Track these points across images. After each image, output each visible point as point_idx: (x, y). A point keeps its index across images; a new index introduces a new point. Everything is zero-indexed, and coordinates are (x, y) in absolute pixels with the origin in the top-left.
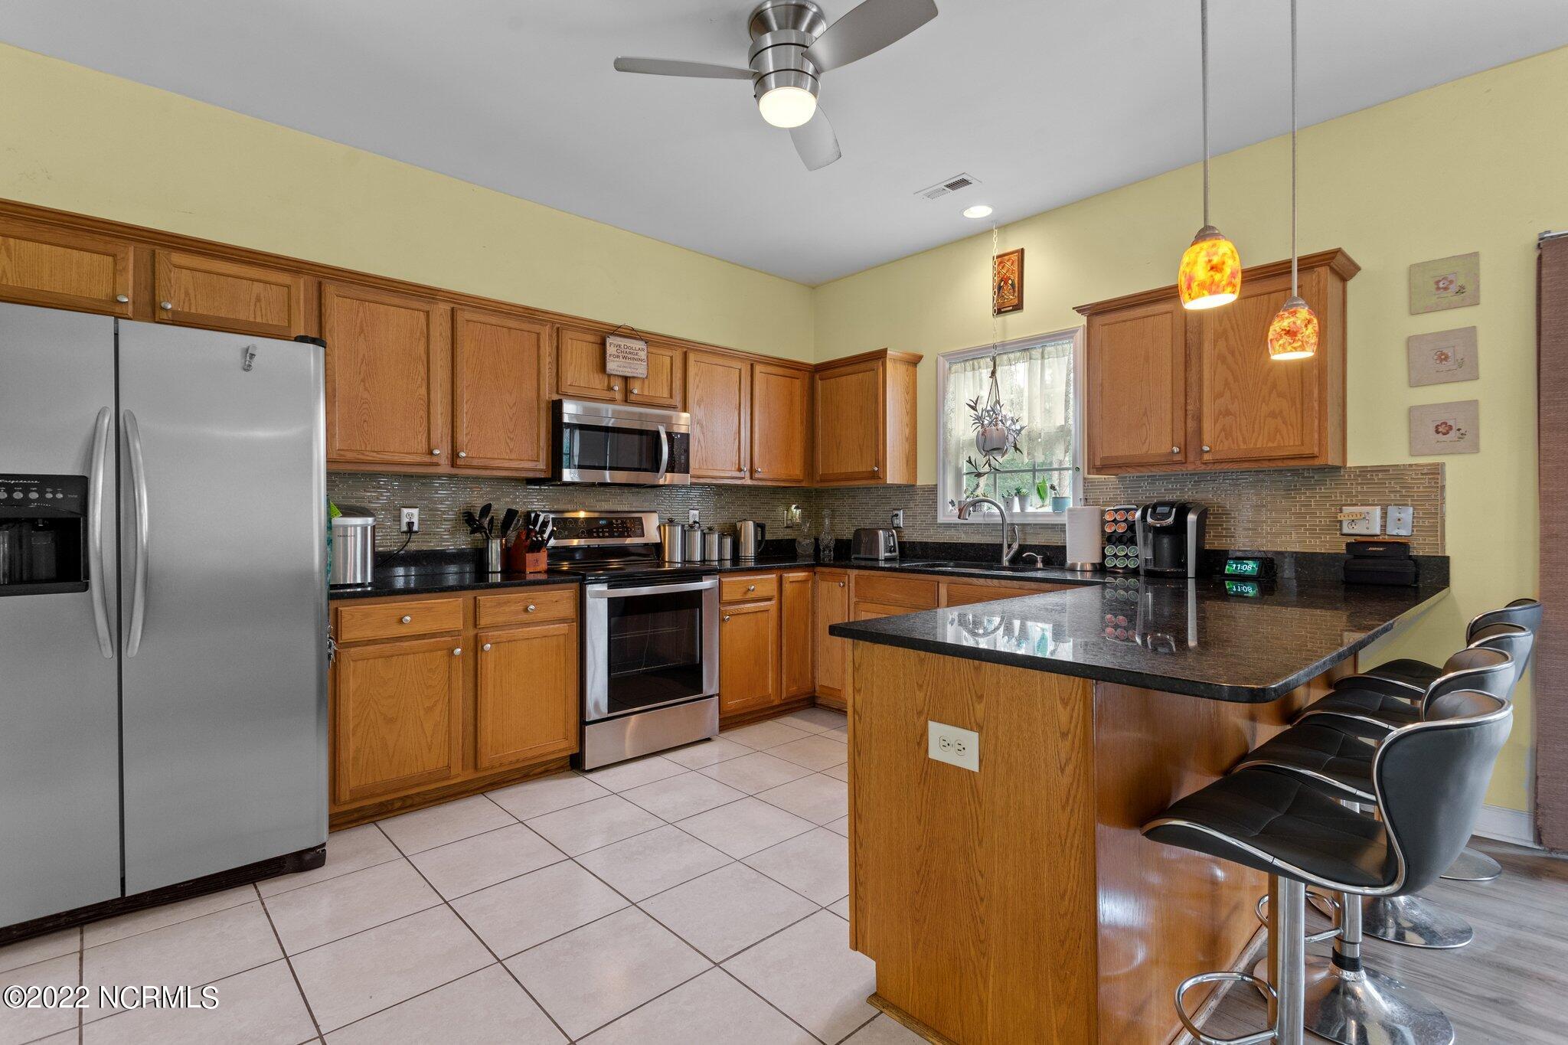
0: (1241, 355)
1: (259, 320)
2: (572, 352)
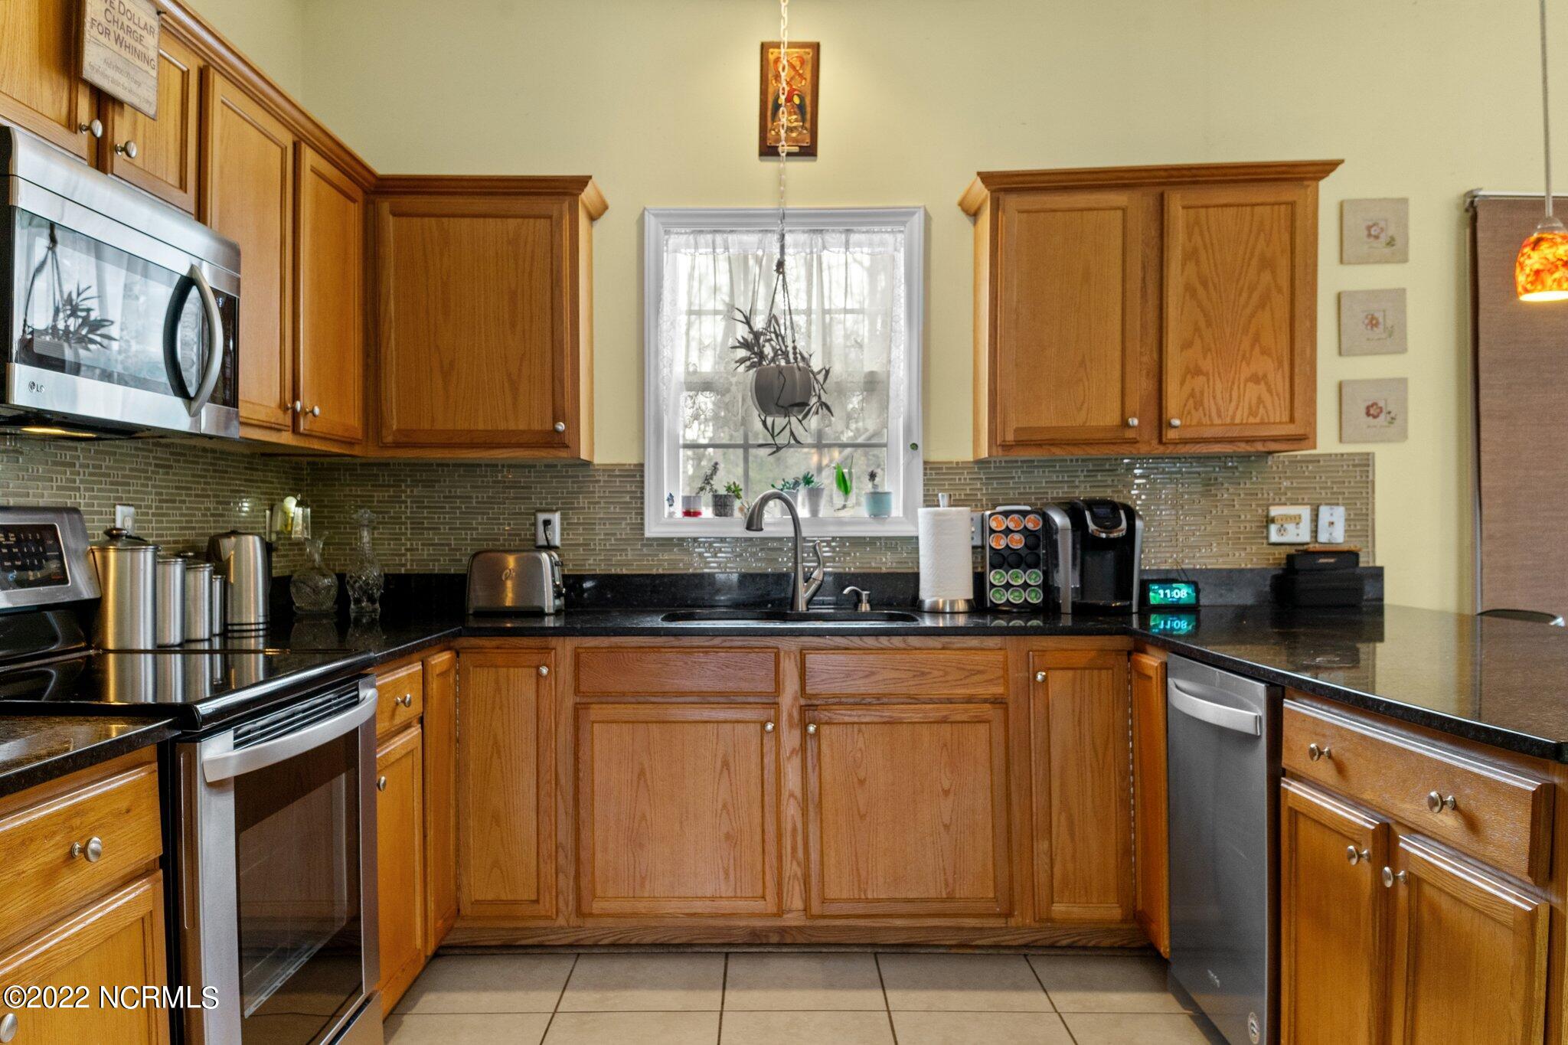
0: (1215, 287)
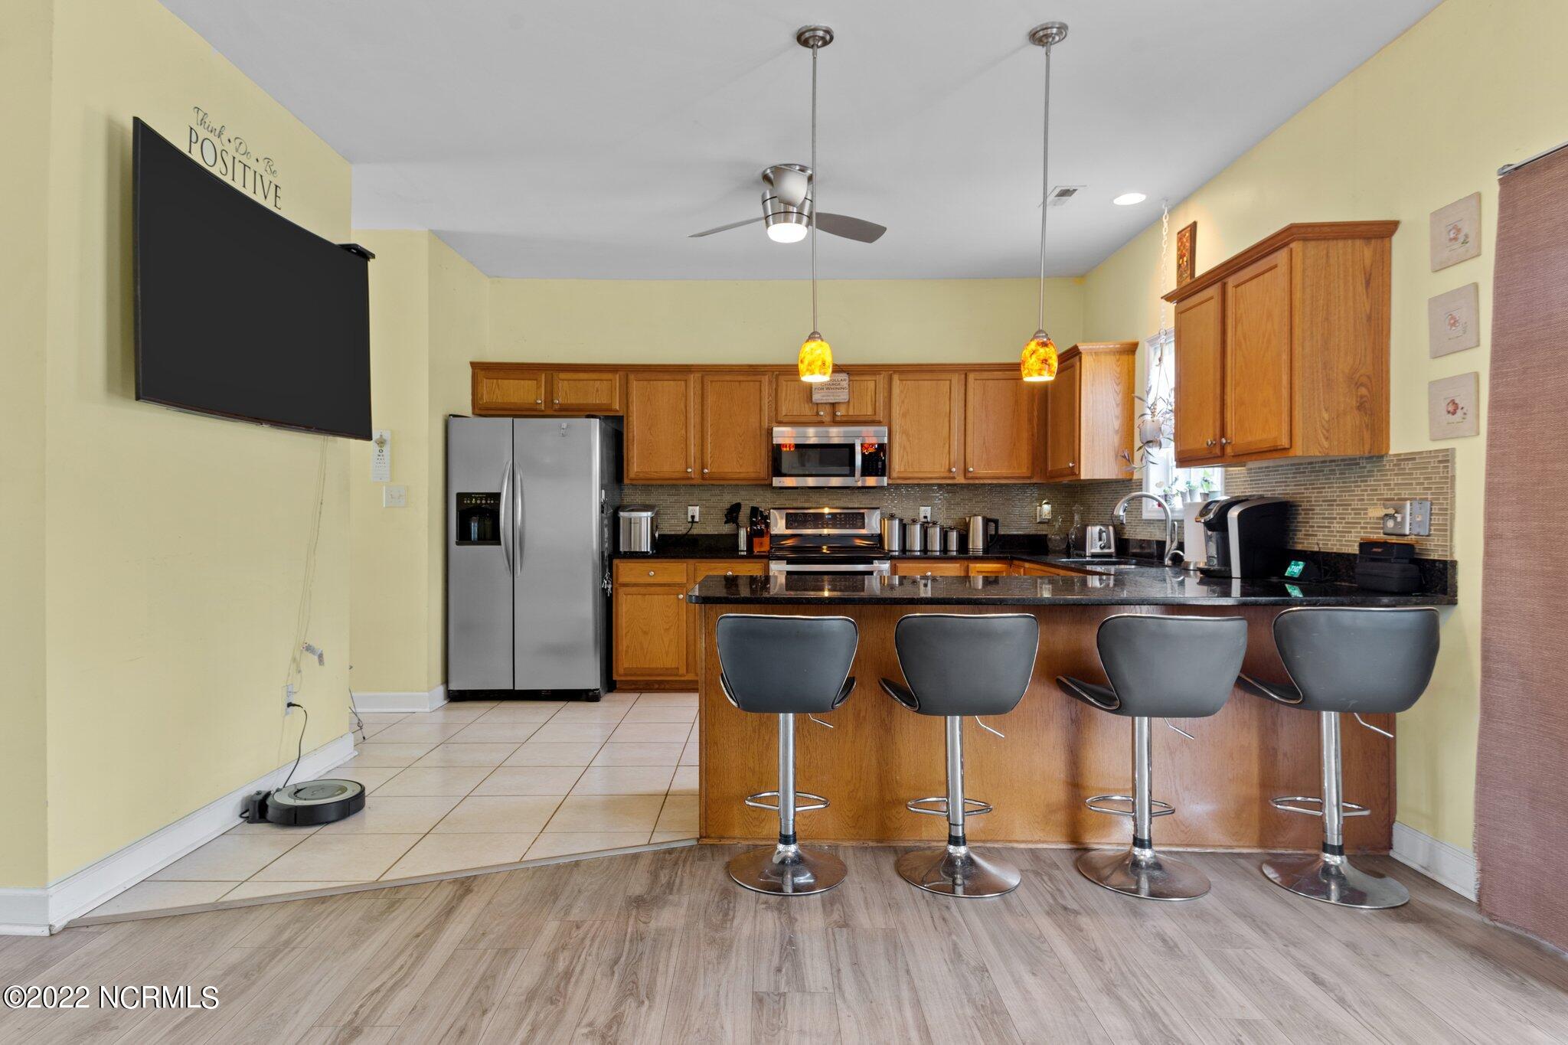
1: (598, 402)
2: (787, 390)
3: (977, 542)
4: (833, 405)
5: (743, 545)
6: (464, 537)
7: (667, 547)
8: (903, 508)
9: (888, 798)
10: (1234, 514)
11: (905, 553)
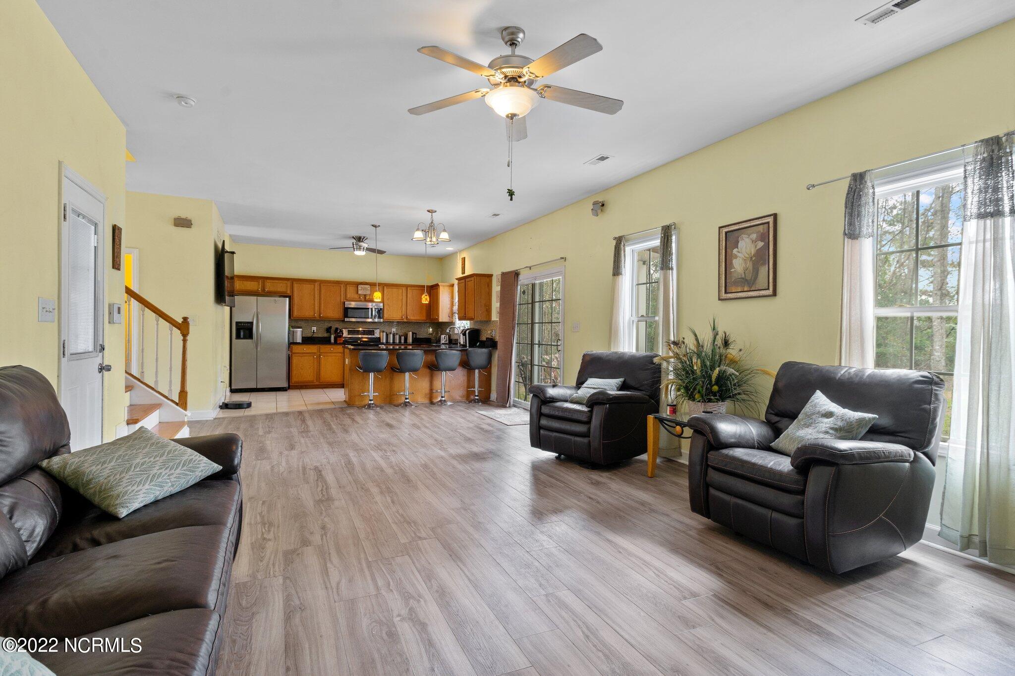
1: (281, 290)
2: (349, 290)
3: (410, 340)
4: (365, 295)
5: (332, 340)
6: (238, 337)
7: (307, 340)
8: (387, 329)
9: (392, 394)
10: (467, 332)
11: (387, 343)
